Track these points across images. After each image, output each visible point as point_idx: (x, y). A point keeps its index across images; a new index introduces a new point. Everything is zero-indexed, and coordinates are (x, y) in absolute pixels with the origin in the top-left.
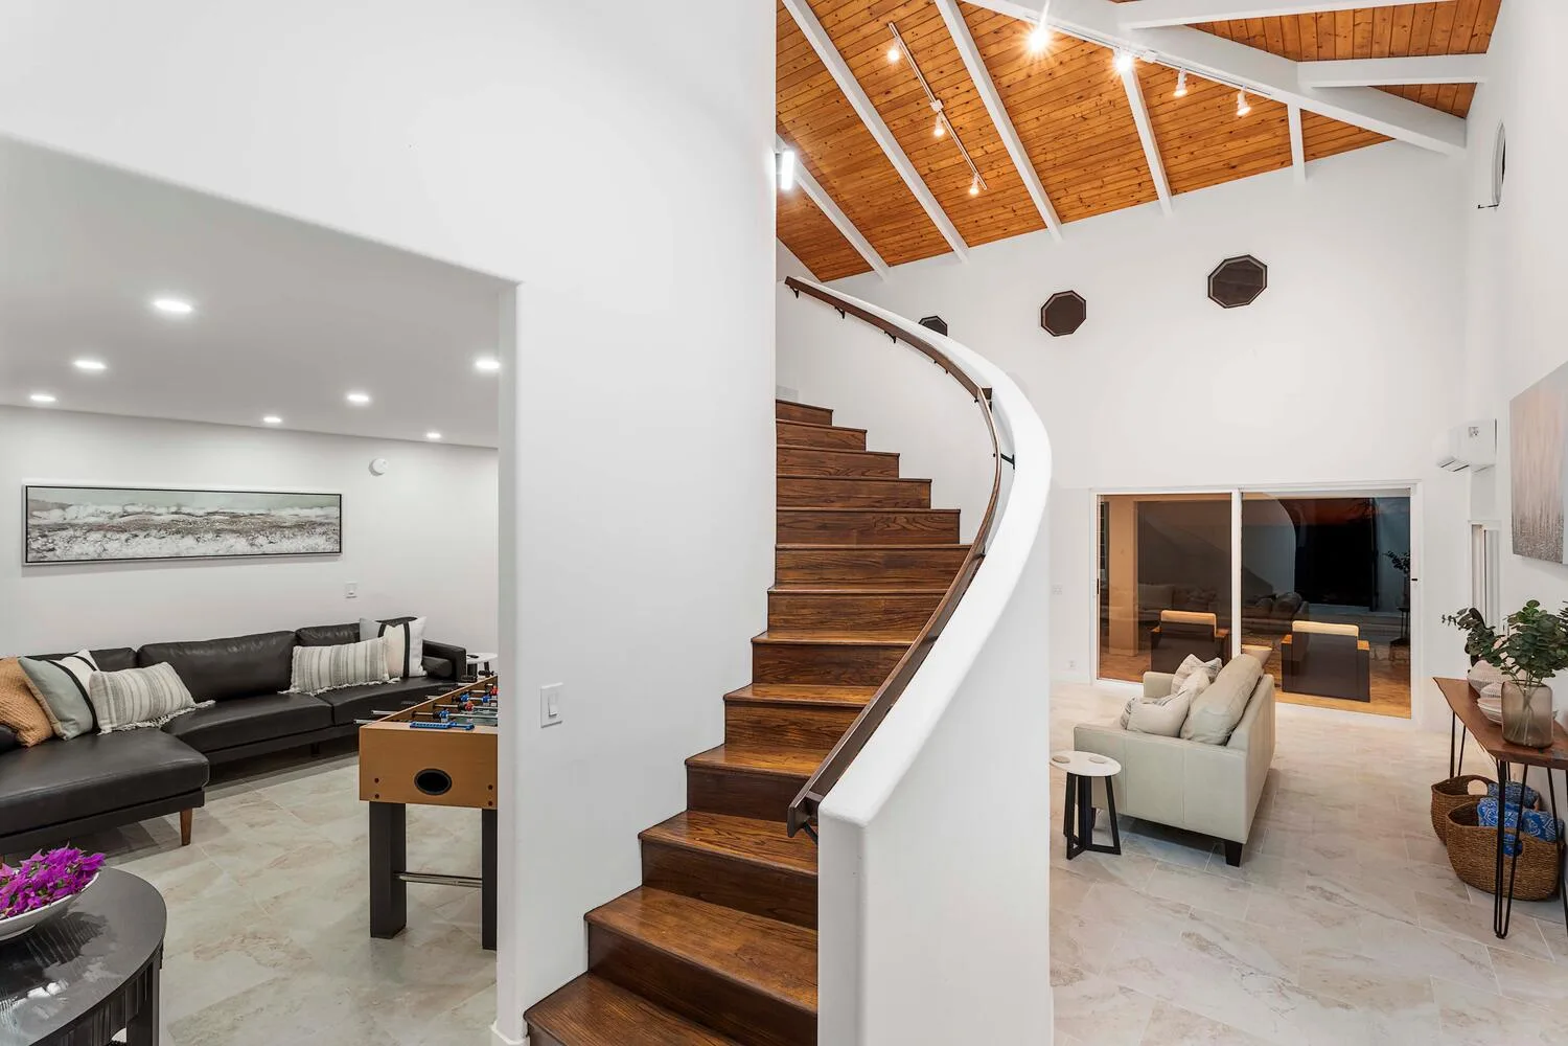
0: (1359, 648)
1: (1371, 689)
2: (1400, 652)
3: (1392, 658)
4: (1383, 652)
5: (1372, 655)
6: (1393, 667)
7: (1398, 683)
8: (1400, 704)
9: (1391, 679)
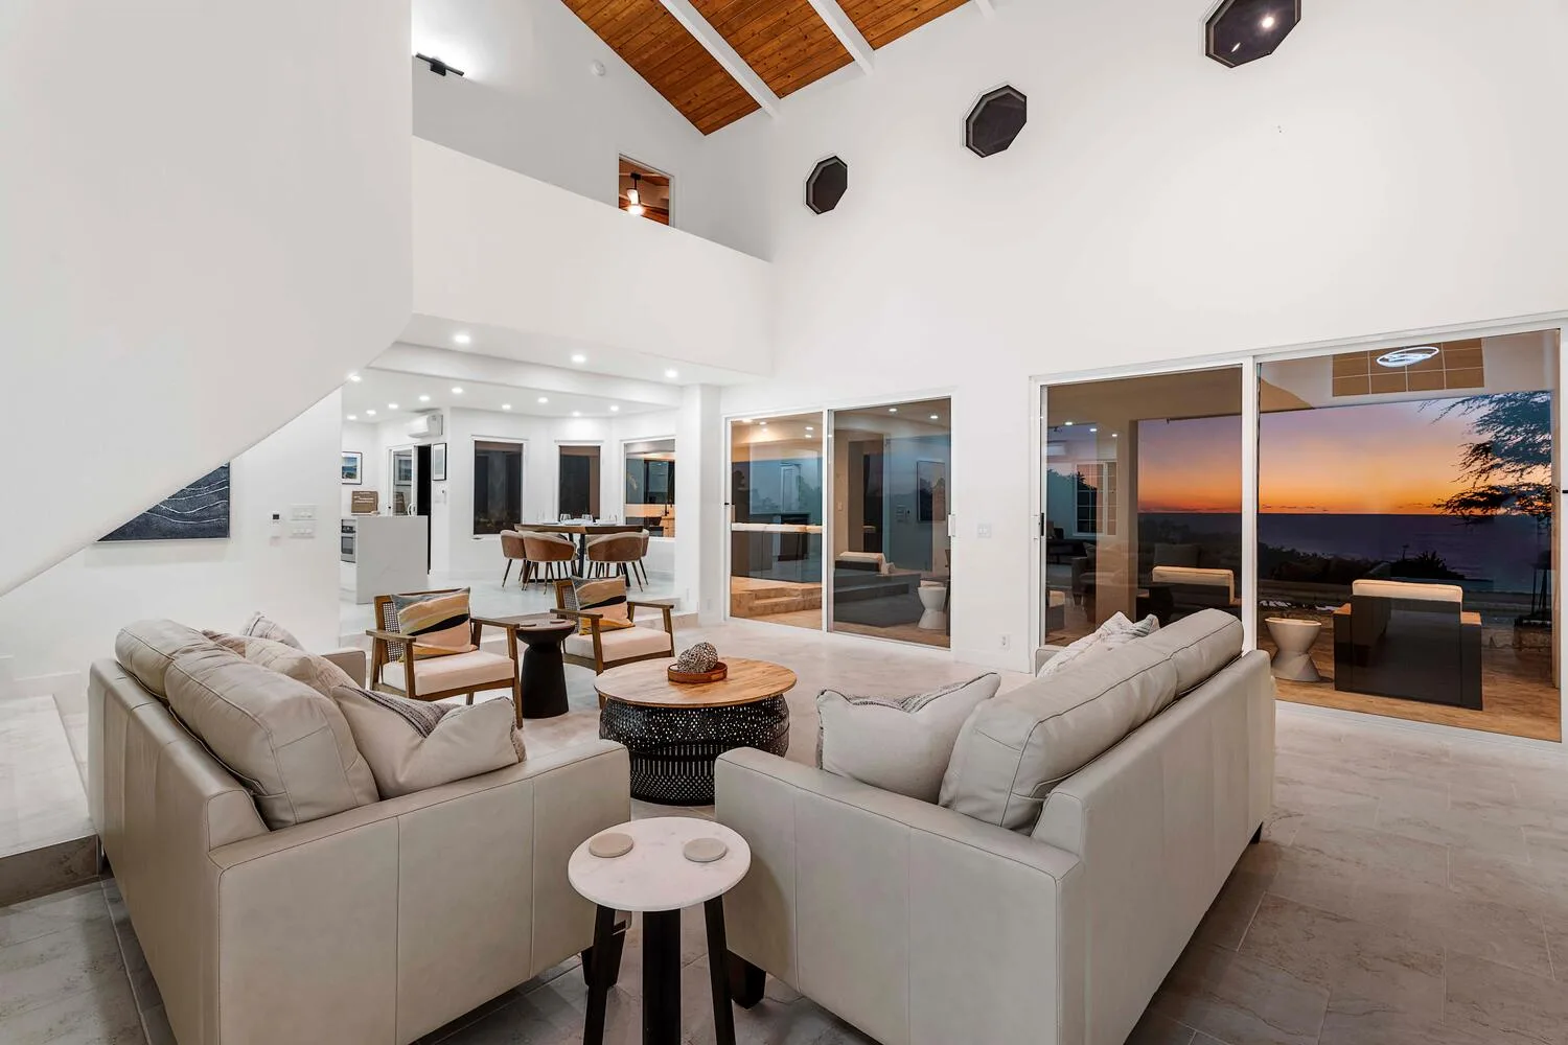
0: (1462, 622)
1: (1484, 688)
2: (1533, 638)
3: (1519, 645)
4: (1502, 635)
5: (1485, 639)
6: (1519, 657)
7: (1530, 682)
8: (1536, 714)
9: (1519, 675)
